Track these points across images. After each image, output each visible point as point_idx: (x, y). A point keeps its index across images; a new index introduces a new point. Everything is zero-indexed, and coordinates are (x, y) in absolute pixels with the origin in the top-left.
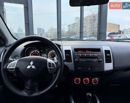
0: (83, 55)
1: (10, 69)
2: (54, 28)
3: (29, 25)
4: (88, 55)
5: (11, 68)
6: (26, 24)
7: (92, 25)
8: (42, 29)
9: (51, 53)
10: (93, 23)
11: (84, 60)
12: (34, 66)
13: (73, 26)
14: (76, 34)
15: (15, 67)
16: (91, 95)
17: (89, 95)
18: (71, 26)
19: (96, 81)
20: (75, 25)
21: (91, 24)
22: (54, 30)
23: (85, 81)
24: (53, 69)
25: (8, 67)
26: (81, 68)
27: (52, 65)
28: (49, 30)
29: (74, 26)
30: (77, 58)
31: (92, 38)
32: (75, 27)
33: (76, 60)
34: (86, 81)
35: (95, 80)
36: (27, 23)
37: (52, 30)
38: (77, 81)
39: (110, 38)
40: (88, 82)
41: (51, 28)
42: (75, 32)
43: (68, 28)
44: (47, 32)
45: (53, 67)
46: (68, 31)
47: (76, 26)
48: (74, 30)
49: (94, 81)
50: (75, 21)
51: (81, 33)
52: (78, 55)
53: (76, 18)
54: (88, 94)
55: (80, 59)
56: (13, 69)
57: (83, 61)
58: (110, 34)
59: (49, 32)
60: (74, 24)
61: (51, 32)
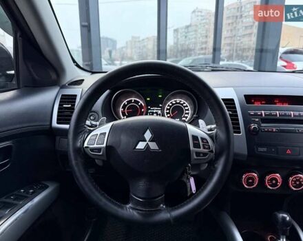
0: (270, 115)
1: (92, 150)
2: (139, 37)
3: (89, 31)
4: (285, 115)
5: (95, 146)
6: (82, 26)
7: (231, 30)
8: (111, 40)
9: (173, 104)
10: (234, 25)
11: (274, 127)
12: (154, 143)
13: (186, 33)
14: (193, 52)
15: (104, 145)
16: (288, 219)
17: (284, 219)
18: (180, 31)
19: (300, 182)
20: (190, 29)
21: (230, 28)
22: (139, 41)
23: (272, 182)
24: (205, 154)
25: (86, 145)
26: (265, 149)
27: (203, 142)
28: (127, 43)
29: (188, 32)
30: (255, 122)
31: (235, 63)
32: (191, 34)
33: (253, 126)
34: (274, 182)
35: (298, 180)
36: (86, 24)
37: (135, 42)
38: (251, 181)
39: (285, 64)
40: (279, 184)
41: (133, 37)
42: (191, 46)
43: (175, 37)
44: (122, 48)
45: (204, 148)
46: (175, 43)
47: (193, 33)
48: (187, 43)
49: (296, 183)
50: (192, 18)
51: (215, 49)
52: (256, 115)
53: (194, 12)
54: (281, 215)
55: (263, 125)
56: (99, 150)
57: (272, 131)
58: (286, 53)
59: (126, 47)
60: (187, 27)
61: (132, 49)
